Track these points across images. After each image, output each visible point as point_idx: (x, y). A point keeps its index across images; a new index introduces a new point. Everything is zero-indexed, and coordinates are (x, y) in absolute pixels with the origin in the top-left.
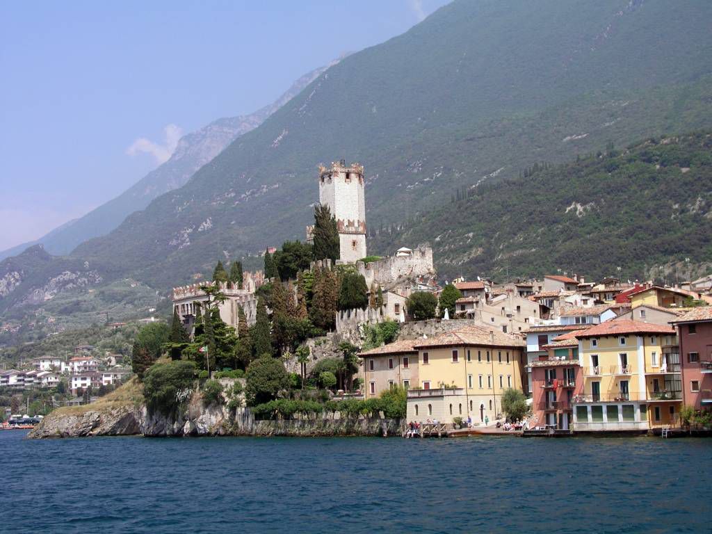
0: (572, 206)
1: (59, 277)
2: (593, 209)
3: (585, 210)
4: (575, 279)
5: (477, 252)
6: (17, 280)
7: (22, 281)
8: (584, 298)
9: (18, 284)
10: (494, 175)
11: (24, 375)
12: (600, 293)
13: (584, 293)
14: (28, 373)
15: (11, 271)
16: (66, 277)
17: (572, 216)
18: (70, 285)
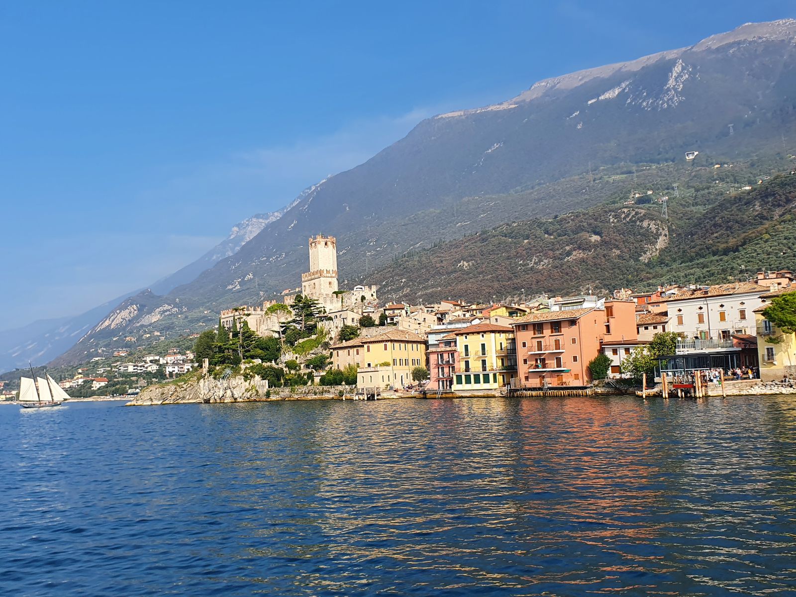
0: (461, 263)
1: (161, 308)
2: (473, 265)
3: (469, 265)
4: (459, 302)
5: (407, 291)
6: (135, 310)
7: (138, 310)
8: (464, 313)
9: (136, 312)
10: (418, 245)
11: (137, 366)
12: (473, 310)
13: (464, 310)
14: (139, 365)
15: (132, 304)
16: (165, 309)
17: (461, 269)
18: (168, 313)
